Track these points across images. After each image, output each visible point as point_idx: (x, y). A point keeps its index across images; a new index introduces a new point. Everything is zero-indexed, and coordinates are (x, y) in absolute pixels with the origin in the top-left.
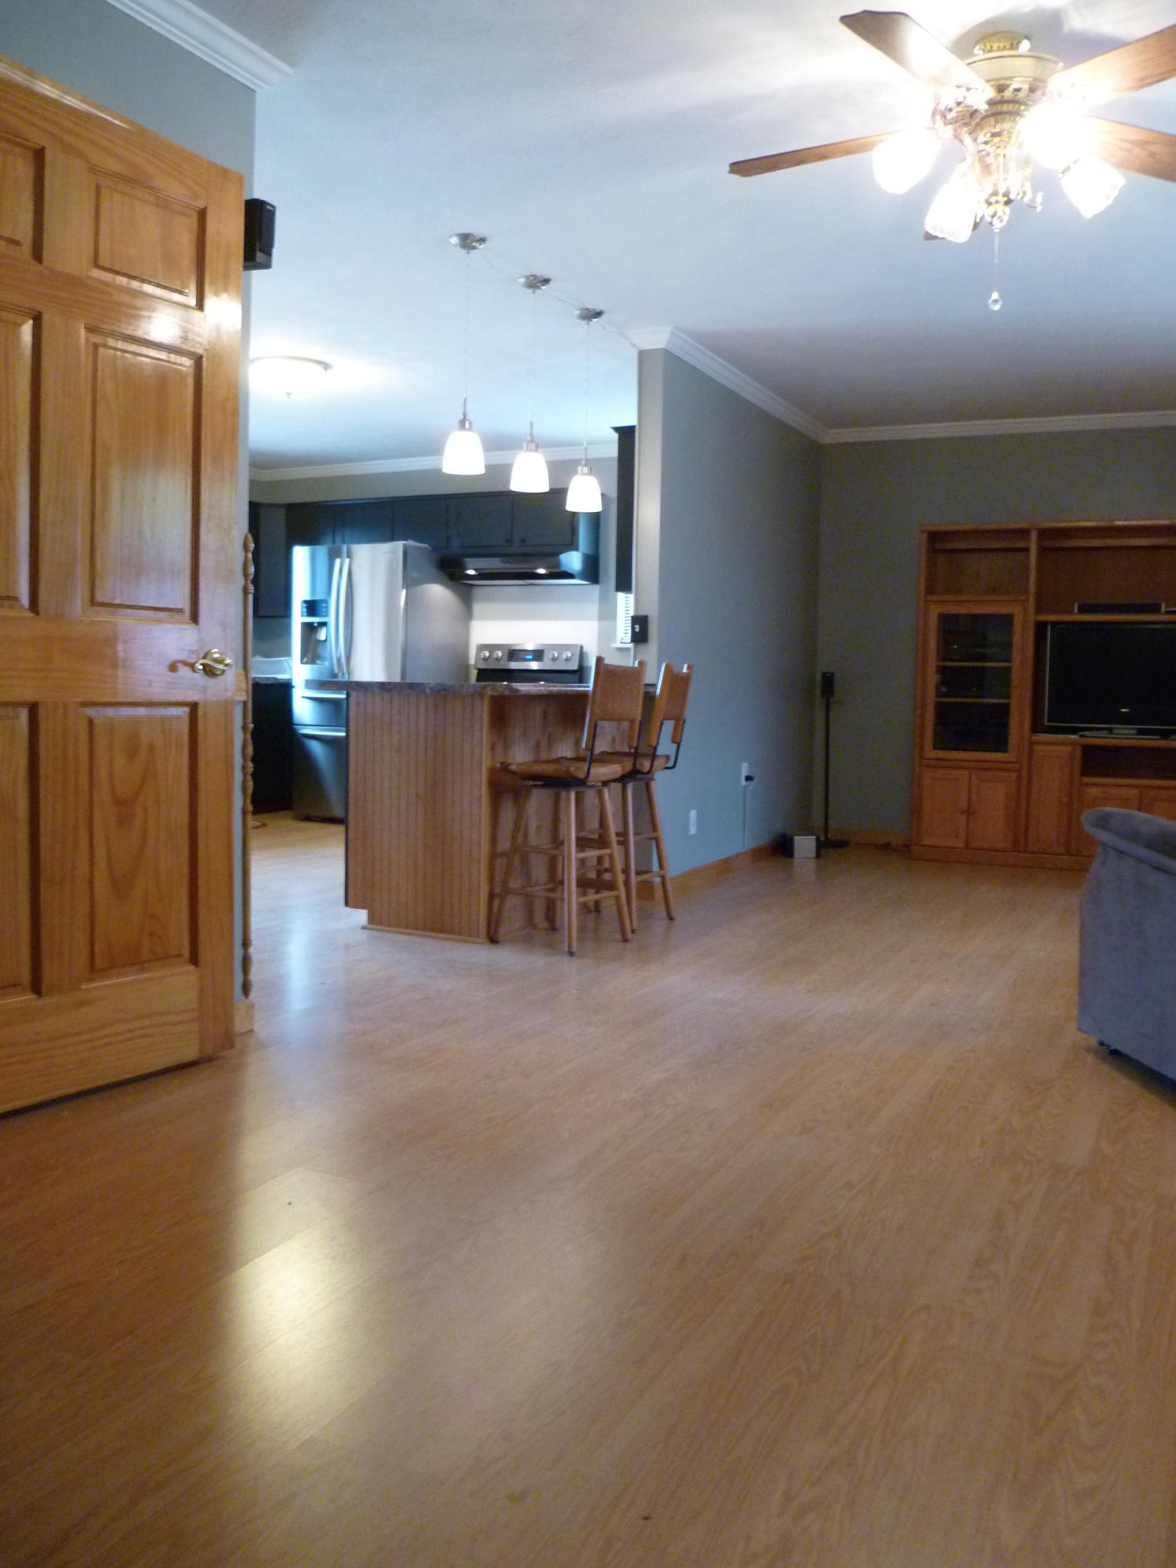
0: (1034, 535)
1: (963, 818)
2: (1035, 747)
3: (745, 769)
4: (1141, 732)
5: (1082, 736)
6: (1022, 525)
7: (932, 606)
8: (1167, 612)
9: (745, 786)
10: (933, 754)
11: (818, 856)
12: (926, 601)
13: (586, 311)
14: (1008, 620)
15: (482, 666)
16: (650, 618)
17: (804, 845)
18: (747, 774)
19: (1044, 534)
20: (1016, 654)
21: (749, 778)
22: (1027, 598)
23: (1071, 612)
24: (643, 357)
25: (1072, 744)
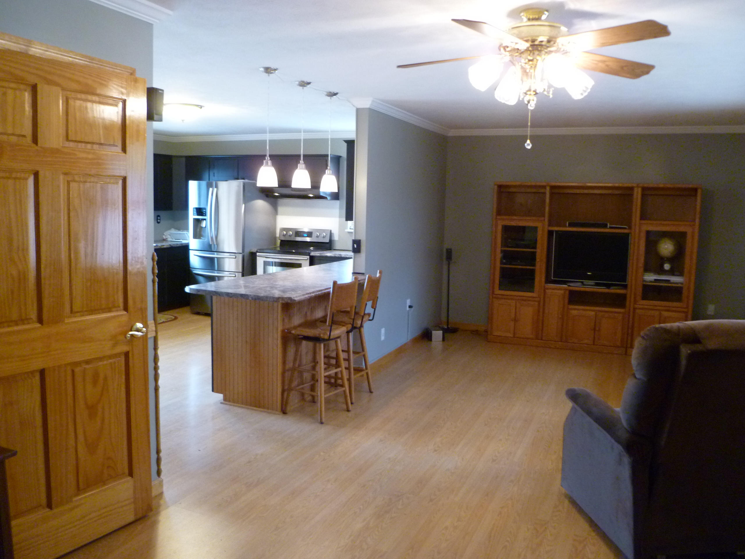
0: (548, 188)
1: (512, 324)
2: (547, 291)
3: (408, 302)
4: (597, 284)
5: (569, 286)
6: (544, 184)
7: (499, 222)
8: (611, 228)
9: (409, 311)
10: (498, 292)
11: (444, 339)
12: (496, 219)
13: (329, 93)
14: (535, 229)
15: (283, 239)
16: (361, 240)
17: (437, 335)
18: (410, 305)
19: (552, 187)
20: (539, 245)
21: (410, 307)
22: (544, 220)
23: (565, 226)
24: (359, 111)
25: (565, 290)
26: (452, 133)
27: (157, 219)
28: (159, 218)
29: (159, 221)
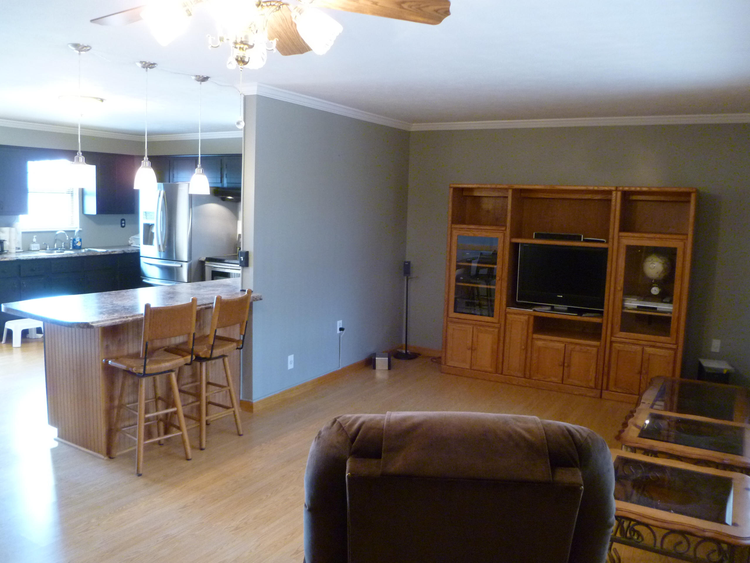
0: (510, 192)
1: (469, 352)
2: (508, 315)
3: (339, 324)
4: (570, 310)
5: (535, 310)
6: (506, 187)
7: (454, 232)
8: (585, 241)
9: (340, 333)
10: (452, 314)
11: (390, 367)
12: (451, 228)
13: (198, 77)
14: (497, 239)
16: (249, 252)
17: (381, 362)
18: (341, 327)
19: (515, 191)
20: (499, 260)
21: (341, 329)
22: (506, 230)
23: (531, 238)
24: (246, 99)
25: (530, 315)
26: (415, 127)
27: (122, 223)
28: (123, 222)
29: (123, 225)
